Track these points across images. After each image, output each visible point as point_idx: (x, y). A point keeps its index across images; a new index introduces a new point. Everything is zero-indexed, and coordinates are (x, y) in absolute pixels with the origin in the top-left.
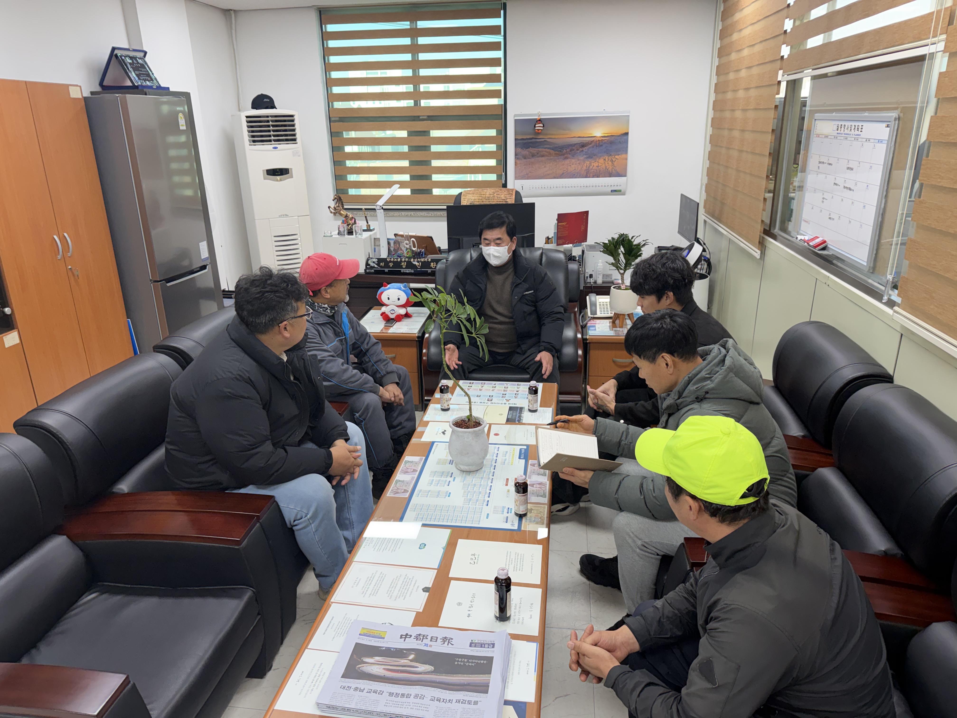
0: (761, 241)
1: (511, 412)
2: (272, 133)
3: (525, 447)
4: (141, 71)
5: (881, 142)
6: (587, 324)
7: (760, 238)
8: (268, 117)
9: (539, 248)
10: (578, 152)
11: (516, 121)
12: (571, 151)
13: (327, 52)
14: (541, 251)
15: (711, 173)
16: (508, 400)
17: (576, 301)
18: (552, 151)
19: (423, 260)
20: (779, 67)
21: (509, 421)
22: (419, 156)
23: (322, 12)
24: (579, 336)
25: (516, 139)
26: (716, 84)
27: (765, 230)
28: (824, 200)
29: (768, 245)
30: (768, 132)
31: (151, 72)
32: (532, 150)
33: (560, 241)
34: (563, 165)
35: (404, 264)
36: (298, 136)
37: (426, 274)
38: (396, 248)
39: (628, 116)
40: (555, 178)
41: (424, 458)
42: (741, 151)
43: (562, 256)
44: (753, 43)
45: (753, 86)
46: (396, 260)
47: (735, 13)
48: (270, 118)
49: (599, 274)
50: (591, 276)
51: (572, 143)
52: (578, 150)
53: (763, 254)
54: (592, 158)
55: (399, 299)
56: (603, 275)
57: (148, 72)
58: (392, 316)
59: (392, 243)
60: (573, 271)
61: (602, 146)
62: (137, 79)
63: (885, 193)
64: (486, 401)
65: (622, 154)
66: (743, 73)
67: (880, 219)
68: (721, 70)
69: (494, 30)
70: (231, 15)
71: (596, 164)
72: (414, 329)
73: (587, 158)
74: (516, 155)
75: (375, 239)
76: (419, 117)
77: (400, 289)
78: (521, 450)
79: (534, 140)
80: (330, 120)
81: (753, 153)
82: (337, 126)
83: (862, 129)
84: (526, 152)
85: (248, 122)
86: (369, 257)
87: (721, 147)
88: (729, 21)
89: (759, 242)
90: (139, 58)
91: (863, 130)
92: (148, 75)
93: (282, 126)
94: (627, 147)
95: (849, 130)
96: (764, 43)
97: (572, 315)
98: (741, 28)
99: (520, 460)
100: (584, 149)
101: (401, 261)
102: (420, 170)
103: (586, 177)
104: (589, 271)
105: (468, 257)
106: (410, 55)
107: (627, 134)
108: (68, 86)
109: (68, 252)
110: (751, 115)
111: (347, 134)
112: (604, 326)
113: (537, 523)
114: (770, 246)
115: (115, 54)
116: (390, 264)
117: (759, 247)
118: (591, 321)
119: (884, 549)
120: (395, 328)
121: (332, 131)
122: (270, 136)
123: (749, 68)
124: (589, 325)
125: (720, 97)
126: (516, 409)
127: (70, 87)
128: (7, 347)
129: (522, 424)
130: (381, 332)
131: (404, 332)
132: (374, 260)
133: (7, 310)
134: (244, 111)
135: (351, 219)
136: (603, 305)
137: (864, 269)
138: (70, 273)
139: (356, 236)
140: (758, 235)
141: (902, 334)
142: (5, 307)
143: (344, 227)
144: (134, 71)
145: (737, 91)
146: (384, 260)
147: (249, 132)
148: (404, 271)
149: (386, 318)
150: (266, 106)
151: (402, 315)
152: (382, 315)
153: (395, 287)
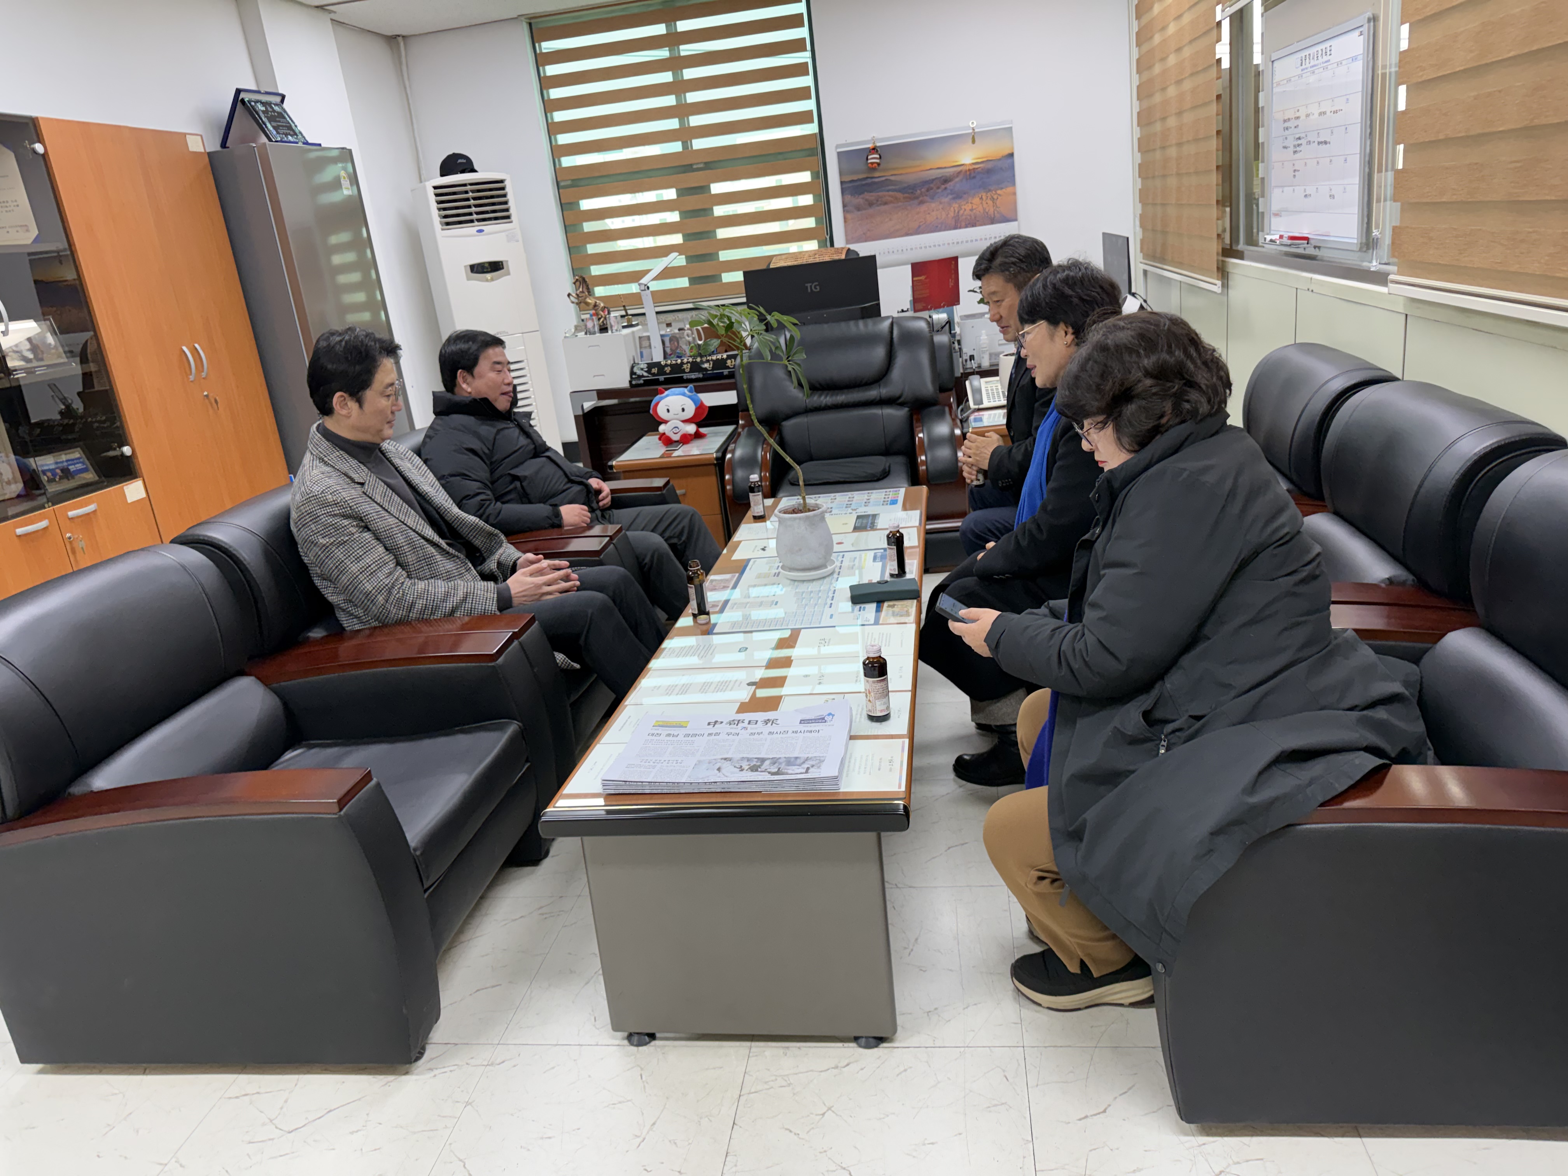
0: (1220, 267)
1: (860, 520)
2: (473, 209)
3: (882, 551)
4: (279, 122)
5: (1356, 58)
6: (968, 417)
7: (1218, 264)
8: (465, 185)
9: (887, 318)
10: (940, 190)
11: (839, 154)
12: (928, 190)
13: (544, 84)
14: (890, 321)
15: (1145, 197)
16: (853, 510)
17: (951, 390)
18: (899, 195)
19: (714, 358)
20: (1216, 2)
21: (856, 529)
22: (697, 225)
23: (533, 25)
24: (958, 432)
25: (842, 183)
27: (1224, 249)
28: (1296, 173)
29: (1230, 269)
30: (1212, 101)
31: (294, 123)
32: (867, 196)
33: (919, 306)
34: (918, 213)
35: (686, 368)
36: (513, 211)
37: (720, 377)
38: (674, 348)
39: (1011, 128)
40: (907, 234)
41: (737, 575)
42: (1180, 145)
43: (922, 325)
46: (674, 362)
48: (469, 188)
49: (984, 352)
50: (972, 357)
51: (928, 179)
52: (938, 188)
53: (1225, 286)
54: (961, 197)
55: (683, 410)
56: (991, 355)
57: (289, 123)
58: (676, 438)
59: (667, 340)
60: (942, 346)
61: (974, 177)
62: (275, 132)
63: (1368, 131)
65: (1007, 187)
66: (1172, 29)
67: (1367, 170)
68: (1142, 38)
69: (793, 21)
70: (398, 44)
71: (968, 207)
72: (710, 449)
73: (954, 198)
74: (844, 206)
75: (640, 338)
76: (691, 165)
77: (684, 394)
78: (875, 553)
79: (869, 181)
80: (559, 185)
81: (1196, 140)
82: (569, 195)
83: (1330, 50)
84: (859, 200)
85: (437, 195)
86: (634, 363)
87: (1154, 150)
89: (1218, 268)
90: (276, 105)
91: (1332, 52)
92: (290, 127)
93: (487, 197)
94: (1014, 176)
95: (1316, 58)
97: (947, 409)
99: (875, 563)
100: (948, 185)
101: (682, 363)
102: (700, 247)
103: (955, 228)
104: (967, 350)
106: (670, 73)
107: (1011, 155)
108: (185, 134)
109: (203, 371)
110: (1187, 85)
111: (587, 204)
112: (994, 417)
113: (902, 616)
114: (1234, 271)
115: (240, 98)
116: (666, 368)
117: (1218, 276)
118: (976, 414)
119: (1387, 576)
120: (681, 452)
121: (562, 202)
122: (471, 214)
123: (1179, 17)
124: (972, 418)
125: (1146, 76)
126: (866, 517)
127: (187, 136)
128: (129, 501)
129: (877, 529)
130: (661, 457)
131: (695, 453)
132: (642, 366)
133: (127, 450)
134: (428, 180)
135: (603, 309)
136: (992, 390)
137: (1355, 249)
138: (207, 401)
139: (612, 332)
140: (1215, 258)
141: (1407, 315)
142: (123, 445)
143: (593, 320)
144: (270, 122)
145: (1168, 56)
146: (658, 364)
147: (439, 209)
148: (689, 377)
149: (667, 441)
150: (461, 169)
151: (690, 435)
152: (660, 439)
153: (677, 392)
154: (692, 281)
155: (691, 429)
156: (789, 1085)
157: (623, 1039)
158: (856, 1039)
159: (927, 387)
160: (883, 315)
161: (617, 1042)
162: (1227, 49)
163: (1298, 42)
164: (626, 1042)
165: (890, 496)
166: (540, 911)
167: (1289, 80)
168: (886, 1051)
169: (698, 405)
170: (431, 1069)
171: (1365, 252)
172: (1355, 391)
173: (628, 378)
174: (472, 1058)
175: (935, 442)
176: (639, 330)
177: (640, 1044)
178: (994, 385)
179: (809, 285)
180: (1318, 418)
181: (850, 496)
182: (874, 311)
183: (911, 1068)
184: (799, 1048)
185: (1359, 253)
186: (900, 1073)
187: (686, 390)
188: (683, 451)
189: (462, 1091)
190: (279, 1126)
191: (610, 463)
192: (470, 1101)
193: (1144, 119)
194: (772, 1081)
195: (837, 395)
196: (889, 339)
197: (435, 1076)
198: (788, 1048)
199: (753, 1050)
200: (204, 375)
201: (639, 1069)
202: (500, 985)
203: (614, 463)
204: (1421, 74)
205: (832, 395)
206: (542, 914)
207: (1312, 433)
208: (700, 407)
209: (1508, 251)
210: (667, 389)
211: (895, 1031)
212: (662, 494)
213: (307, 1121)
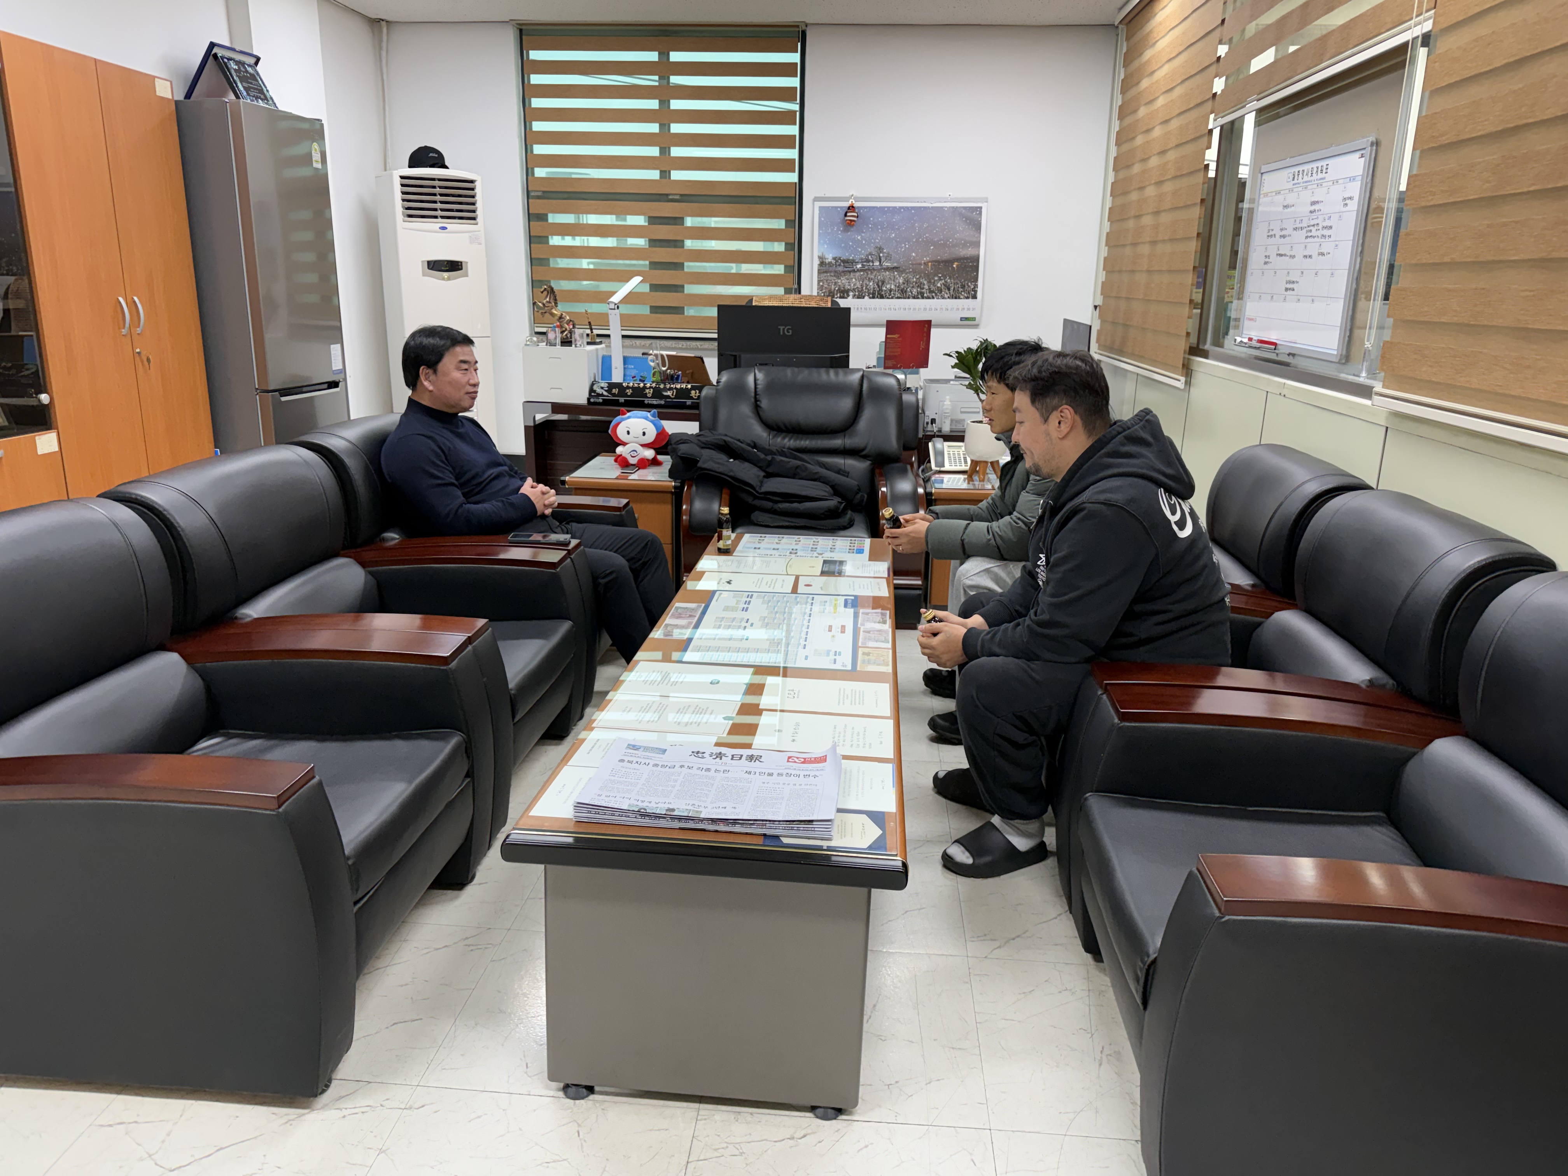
0: (1186, 363)
1: (827, 565)
2: (438, 206)
3: (853, 598)
4: (251, 84)
5: (1354, 179)
7: (1183, 361)
8: (433, 179)
9: (858, 370)
11: (817, 206)
13: (527, 92)
14: (861, 373)
16: (819, 554)
17: (913, 449)
19: (678, 386)
20: (1209, 110)
21: (823, 573)
22: (664, 255)
23: (524, 32)
24: (921, 491)
26: (1115, 158)
27: (1191, 348)
29: (1195, 367)
30: (1195, 204)
31: (266, 87)
33: (890, 363)
35: (650, 393)
36: (479, 213)
37: (683, 406)
39: (980, 208)
41: (703, 605)
42: (1153, 243)
43: (892, 381)
44: (1172, 86)
45: (1171, 145)
46: (636, 385)
47: (1144, 51)
48: (436, 183)
49: (946, 417)
50: (933, 421)
53: (1188, 383)
55: (644, 434)
56: (952, 421)
57: (261, 86)
58: (633, 461)
60: (908, 406)
62: (245, 93)
63: (1360, 249)
64: (788, 554)
66: (1157, 132)
67: (1354, 286)
68: (1123, 138)
69: (786, 70)
70: (381, 28)
75: (602, 357)
76: (667, 195)
77: (646, 418)
78: (846, 601)
80: (529, 194)
81: (1171, 240)
82: (538, 206)
83: (1327, 169)
85: (402, 185)
86: (595, 381)
87: (1124, 246)
88: (1136, 64)
89: (1183, 365)
90: (249, 65)
91: (1328, 170)
92: (261, 91)
93: (453, 196)
95: (1310, 175)
96: (1187, 83)
97: (909, 467)
98: (1153, 69)
99: (846, 610)
101: (645, 388)
102: (667, 277)
104: (930, 414)
105: (751, 379)
106: (657, 101)
108: (154, 77)
109: (139, 326)
110: (1168, 187)
111: (554, 218)
112: (953, 481)
113: (879, 665)
114: (1200, 370)
115: (213, 52)
116: (628, 391)
117: (1182, 373)
118: (937, 476)
119: (1368, 678)
120: (637, 477)
121: (530, 212)
122: (436, 210)
123: (1166, 122)
124: (933, 478)
125: (1122, 174)
126: (834, 562)
127: (156, 79)
128: (39, 453)
129: (844, 576)
130: (616, 478)
131: (649, 478)
132: (602, 385)
133: (44, 398)
134: (397, 169)
135: (568, 322)
136: (954, 454)
137: (1334, 360)
138: (137, 359)
139: (576, 347)
140: (1181, 355)
141: (1387, 428)
142: (41, 393)
143: (555, 333)
144: (241, 82)
145: (1148, 158)
146: (618, 385)
147: (404, 200)
148: (650, 402)
149: (623, 463)
150: (432, 163)
151: (648, 460)
152: (616, 461)
153: (639, 415)
154: (655, 309)
155: (650, 454)
156: (741, 1154)
157: (559, 1090)
158: (813, 1109)
159: (892, 443)
160: (851, 367)
161: (552, 1093)
162: (1214, 157)
163: (1291, 158)
164: (561, 1094)
165: (856, 545)
166: (466, 942)
167: (1278, 193)
168: (845, 1123)
169: (660, 431)
170: (341, 1109)
171: (1344, 364)
172: (1334, 494)
173: (587, 395)
174: (387, 1099)
175: (897, 499)
176: (603, 348)
177: (575, 1098)
178: (956, 450)
179: (782, 328)
180: (1294, 517)
181: (815, 540)
182: (843, 362)
183: (872, 1144)
184: (751, 1114)
185: (1338, 365)
186: (861, 1149)
187: (649, 415)
188: (639, 476)
189: (375, 1136)
190: (159, 1163)
191: (562, 478)
192: (384, 1148)
193: (1117, 215)
194: (723, 1148)
195: (801, 439)
196: (859, 391)
197: (344, 1117)
198: (739, 1112)
199: (701, 1112)
200: (139, 330)
201: (575, 1124)
202: (421, 1019)
203: (567, 478)
204: (1430, 198)
205: (795, 440)
206: (469, 946)
207: (1286, 532)
208: (661, 433)
209: (1512, 375)
210: (629, 411)
211: (856, 1104)
212: (621, 515)
213: (192, 1159)
